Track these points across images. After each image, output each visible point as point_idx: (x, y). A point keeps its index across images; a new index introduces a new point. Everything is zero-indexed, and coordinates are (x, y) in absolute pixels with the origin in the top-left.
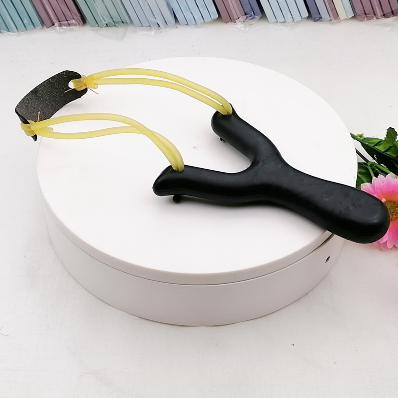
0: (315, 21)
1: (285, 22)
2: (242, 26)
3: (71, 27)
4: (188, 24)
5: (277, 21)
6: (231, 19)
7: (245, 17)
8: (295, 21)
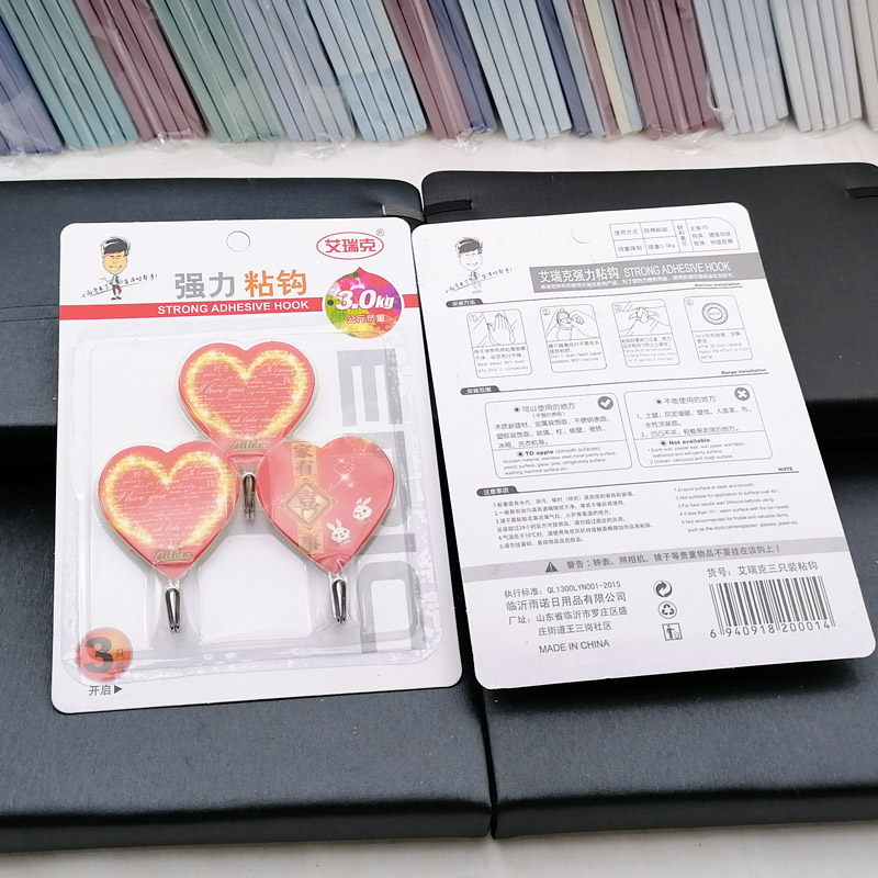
0: (582, 137)
1: (533, 139)
2: (465, 144)
3: (185, 141)
4: (377, 140)
5: (521, 139)
6: (448, 134)
7: (470, 130)
8: (551, 137)
